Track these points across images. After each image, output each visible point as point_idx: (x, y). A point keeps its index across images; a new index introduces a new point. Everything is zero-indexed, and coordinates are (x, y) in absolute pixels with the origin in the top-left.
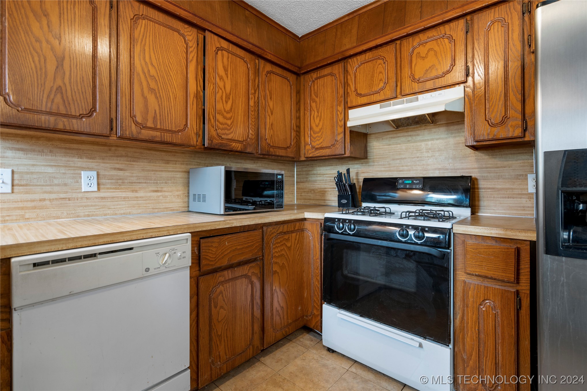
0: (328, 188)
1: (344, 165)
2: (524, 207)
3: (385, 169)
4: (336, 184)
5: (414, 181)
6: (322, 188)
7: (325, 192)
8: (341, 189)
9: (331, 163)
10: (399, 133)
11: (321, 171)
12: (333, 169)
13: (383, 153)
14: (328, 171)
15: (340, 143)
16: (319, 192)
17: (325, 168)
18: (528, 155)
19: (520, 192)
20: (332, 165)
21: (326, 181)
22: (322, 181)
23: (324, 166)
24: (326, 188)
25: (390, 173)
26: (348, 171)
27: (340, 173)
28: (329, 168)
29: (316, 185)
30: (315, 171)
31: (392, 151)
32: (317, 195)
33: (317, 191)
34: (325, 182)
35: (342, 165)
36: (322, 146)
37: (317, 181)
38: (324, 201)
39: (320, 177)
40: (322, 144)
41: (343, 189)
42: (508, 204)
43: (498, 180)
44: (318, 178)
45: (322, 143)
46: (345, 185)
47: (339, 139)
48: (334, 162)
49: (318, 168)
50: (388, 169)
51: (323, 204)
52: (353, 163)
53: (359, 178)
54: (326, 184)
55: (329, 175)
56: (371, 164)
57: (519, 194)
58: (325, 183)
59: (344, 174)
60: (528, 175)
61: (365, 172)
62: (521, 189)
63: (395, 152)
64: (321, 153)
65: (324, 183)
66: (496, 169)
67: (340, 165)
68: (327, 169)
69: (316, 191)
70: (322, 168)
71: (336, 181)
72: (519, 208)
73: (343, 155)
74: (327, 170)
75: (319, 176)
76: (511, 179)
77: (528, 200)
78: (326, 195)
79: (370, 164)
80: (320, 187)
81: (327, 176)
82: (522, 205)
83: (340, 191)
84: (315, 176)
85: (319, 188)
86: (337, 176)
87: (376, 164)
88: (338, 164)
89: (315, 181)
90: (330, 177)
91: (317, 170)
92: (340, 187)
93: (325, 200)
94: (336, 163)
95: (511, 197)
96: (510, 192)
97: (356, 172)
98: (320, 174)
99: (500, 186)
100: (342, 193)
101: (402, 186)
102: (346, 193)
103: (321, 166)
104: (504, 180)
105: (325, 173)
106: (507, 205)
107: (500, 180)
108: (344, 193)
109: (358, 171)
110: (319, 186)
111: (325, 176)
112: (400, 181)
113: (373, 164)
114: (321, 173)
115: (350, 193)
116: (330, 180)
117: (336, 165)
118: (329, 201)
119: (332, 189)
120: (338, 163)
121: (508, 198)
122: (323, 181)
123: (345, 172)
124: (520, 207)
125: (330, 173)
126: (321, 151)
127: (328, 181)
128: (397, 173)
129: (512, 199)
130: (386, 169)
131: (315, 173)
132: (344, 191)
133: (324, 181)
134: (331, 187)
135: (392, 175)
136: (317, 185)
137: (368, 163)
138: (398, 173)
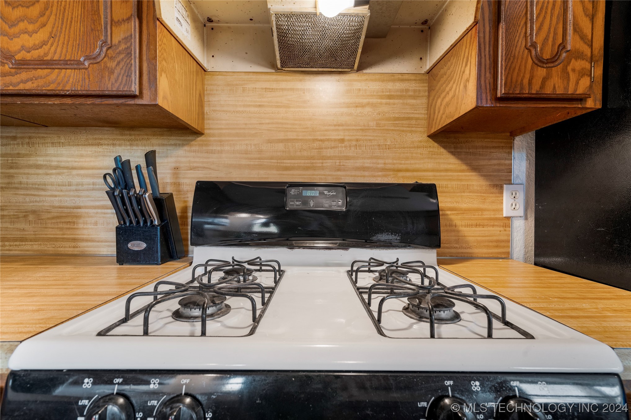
0: (86, 207)
1: (137, 145)
2: (497, 241)
3: (249, 163)
4: (111, 194)
5: (326, 192)
6: (67, 208)
7: (78, 217)
8: (126, 211)
9: (95, 139)
10: (283, 81)
11: (65, 159)
12: (104, 156)
13: (246, 124)
14: (88, 159)
15: (120, 53)
16: (53, 218)
17: (75, 150)
18: (505, 152)
19: (492, 216)
20: (99, 145)
21: (80, 187)
22: (64, 188)
23: (73, 145)
24: (79, 208)
25: (262, 172)
26: (150, 158)
27: (122, 164)
28: (89, 150)
29: (42, 198)
30: (41, 156)
31: (267, 121)
32: (50, 226)
33: (49, 216)
34: (76, 190)
35: (131, 145)
36: (46, 54)
37: (49, 187)
38: (73, 244)
39: (59, 174)
40: (46, 48)
41: (133, 210)
42: (476, 236)
43: (463, 194)
44: (53, 179)
45: (44, 43)
46: (139, 200)
47: (115, 41)
48: (106, 137)
49: (51, 150)
50: (256, 163)
51: (70, 251)
52: (165, 142)
53: (182, 181)
54: (79, 197)
55: (90, 172)
56: (214, 148)
57: (491, 219)
58: (76, 193)
59: (138, 168)
60: (505, 186)
61: (198, 167)
62: (494, 210)
63: (272, 123)
64: (41, 82)
65: (72, 193)
66: (460, 174)
67: (125, 145)
68: (83, 152)
69: (45, 216)
70: (63, 150)
71: (110, 188)
72: (491, 244)
73: (134, 97)
74: (82, 156)
75: (54, 171)
76: (481, 193)
77: (502, 229)
78: (81, 226)
79: (210, 148)
80: (57, 204)
81: (82, 172)
82: (495, 238)
83: (125, 215)
84: (40, 171)
85: (54, 207)
86: (114, 170)
87: (227, 148)
88: (118, 142)
89: (44, 187)
90: (93, 176)
91: (47, 155)
92: (124, 204)
93: (74, 240)
94: (114, 140)
95: (479, 225)
96: (478, 215)
97: (174, 165)
98: (57, 167)
99: (465, 205)
100: (131, 222)
101: (298, 203)
102: (145, 222)
103: (60, 144)
104: (471, 194)
105: (76, 164)
106: (473, 238)
107: (466, 194)
108: (138, 222)
109: (178, 165)
110: (56, 202)
111: (75, 172)
112: (293, 190)
113: (219, 148)
114: (63, 164)
115: (156, 223)
116: (94, 184)
117: (114, 145)
118: (90, 244)
119: (99, 211)
120: (119, 140)
121: (476, 226)
122: (69, 188)
123: (143, 163)
124: (492, 242)
125: (92, 164)
126: (40, 72)
127: (85, 187)
128: (278, 172)
129: (481, 229)
130: (252, 163)
131: (39, 163)
132: (136, 216)
133: (73, 188)
134: (97, 203)
135: (265, 178)
136: (47, 199)
137: (207, 145)
138: (281, 172)
